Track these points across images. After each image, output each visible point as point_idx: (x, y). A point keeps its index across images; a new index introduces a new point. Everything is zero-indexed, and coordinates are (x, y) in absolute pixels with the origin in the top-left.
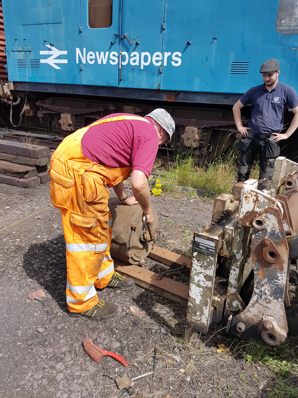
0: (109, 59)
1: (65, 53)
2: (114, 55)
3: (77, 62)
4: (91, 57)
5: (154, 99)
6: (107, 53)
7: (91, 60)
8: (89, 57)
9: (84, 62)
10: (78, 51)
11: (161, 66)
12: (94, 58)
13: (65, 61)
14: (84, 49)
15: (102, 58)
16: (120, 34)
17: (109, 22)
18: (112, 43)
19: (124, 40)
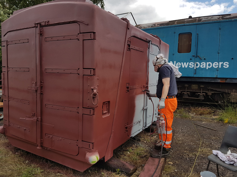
5: (213, 81)
11: (218, 68)
16: (196, 55)
17: (189, 50)
18: (191, 59)
19: (198, 58)
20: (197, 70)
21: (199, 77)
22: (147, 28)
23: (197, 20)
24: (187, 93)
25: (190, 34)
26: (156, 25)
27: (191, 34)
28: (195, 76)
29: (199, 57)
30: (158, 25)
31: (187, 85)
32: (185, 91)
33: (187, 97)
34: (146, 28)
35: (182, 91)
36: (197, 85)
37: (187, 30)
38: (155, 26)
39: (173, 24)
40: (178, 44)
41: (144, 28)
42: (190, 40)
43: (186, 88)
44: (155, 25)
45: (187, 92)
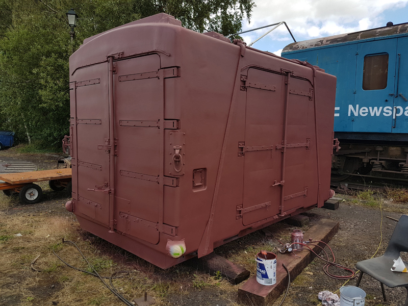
0: (383, 111)
1: (337, 108)
2: (387, 109)
3: (349, 115)
4: (364, 111)
6: (381, 108)
7: (363, 113)
8: (361, 111)
9: (356, 114)
10: (351, 107)
12: (367, 111)
13: (337, 115)
14: (357, 106)
15: (376, 111)
16: (395, 94)
17: (383, 85)
18: (386, 101)
19: (399, 98)
20: (397, 121)
21: (402, 132)
22: (308, 48)
23: (398, 30)
24: (381, 162)
25: (385, 56)
26: (324, 42)
27: (387, 55)
28: (394, 131)
29: (402, 97)
30: (327, 41)
31: (380, 148)
32: (376, 159)
33: (380, 170)
34: (306, 48)
35: (370, 158)
36: (398, 148)
37: (379, 48)
38: (322, 43)
39: (355, 39)
40: (364, 73)
41: (303, 48)
42: (386, 66)
43: (379, 153)
44: (321, 41)
45: (380, 160)
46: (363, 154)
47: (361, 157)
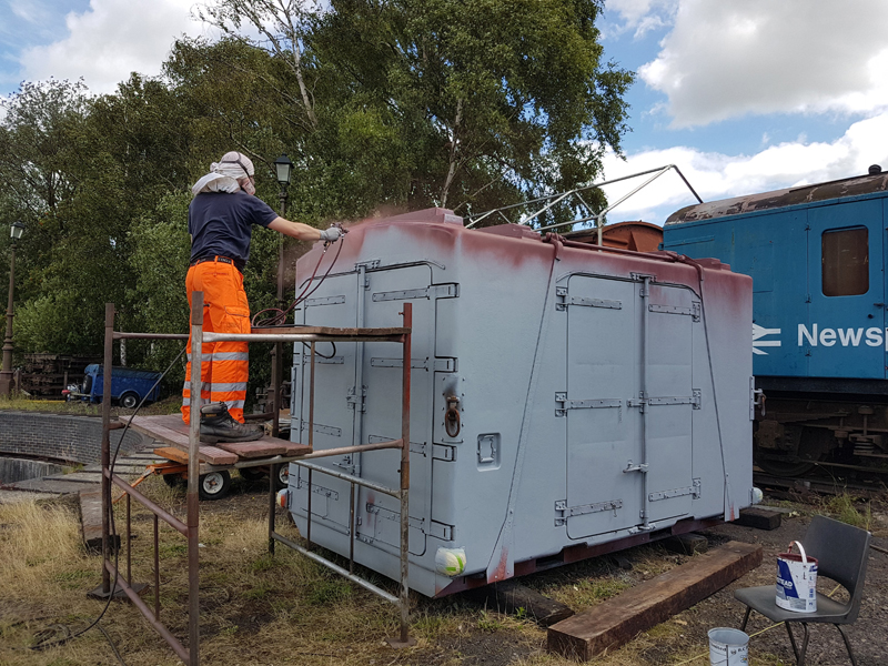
0: (864, 337)
1: (778, 331)
2: (874, 333)
3: (800, 344)
4: (828, 337)
6: (860, 331)
7: (828, 340)
8: (823, 336)
9: (813, 342)
10: (802, 329)
12: (835, 337)
13: (778, 343)
14: (815, 326)
15: (851, 337)
17: (862, 287)
22: (714, 217)
24: (870, 436)
25: (861, 232)
26: (745, 206)
27: (866, 230)
30: (750, 204)
31: (865, 410)
32: (861, 432)
33: (869, 454)
34: (711, 217)
35: (850, 429)
37: (847, 216)
38: (740, 208)
39: (801, 201)
40: (823, 266)
41: (705, 217)
42: (864, 252)
43: (865, 419)
44: (740, 205)
45: (869, 433)
46: (835, 420)
47: (830, 427)
